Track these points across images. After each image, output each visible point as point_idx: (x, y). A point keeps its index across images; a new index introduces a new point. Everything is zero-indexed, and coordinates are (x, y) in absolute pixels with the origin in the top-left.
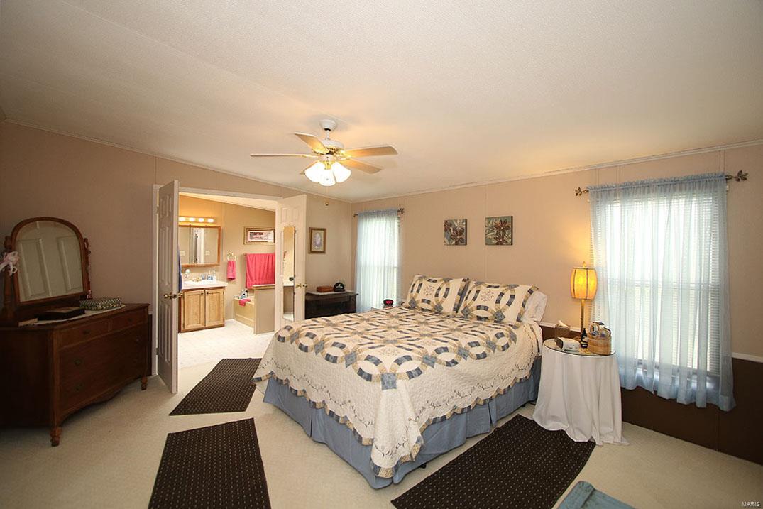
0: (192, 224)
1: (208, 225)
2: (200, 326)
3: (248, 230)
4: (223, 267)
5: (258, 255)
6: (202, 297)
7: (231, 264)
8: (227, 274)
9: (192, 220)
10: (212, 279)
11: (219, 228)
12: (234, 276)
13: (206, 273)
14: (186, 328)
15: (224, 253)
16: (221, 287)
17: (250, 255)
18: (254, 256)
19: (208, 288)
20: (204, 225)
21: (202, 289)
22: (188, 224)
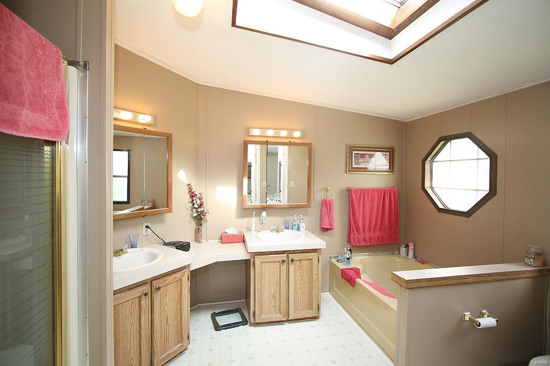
0: (270, 140)
1: (292, 141)
2: (279, 317)
3: (351, 149)
4: (315, 210)
5: (368, 190)
6: (284, 267)
7: (326, 205)
8: (321, 220)
9: (270, 133)
10: (298, 229)
11: (309, 146)
12: (331, 225)
13: (290, 218)
14: (257, 321)
15: (317, 186)
16: (315, 251)
17: (357, 191)
18: (363, 192)
19: (294, 252)
20: (287, 141)
21: (284, 252)
22: (265, 140)
